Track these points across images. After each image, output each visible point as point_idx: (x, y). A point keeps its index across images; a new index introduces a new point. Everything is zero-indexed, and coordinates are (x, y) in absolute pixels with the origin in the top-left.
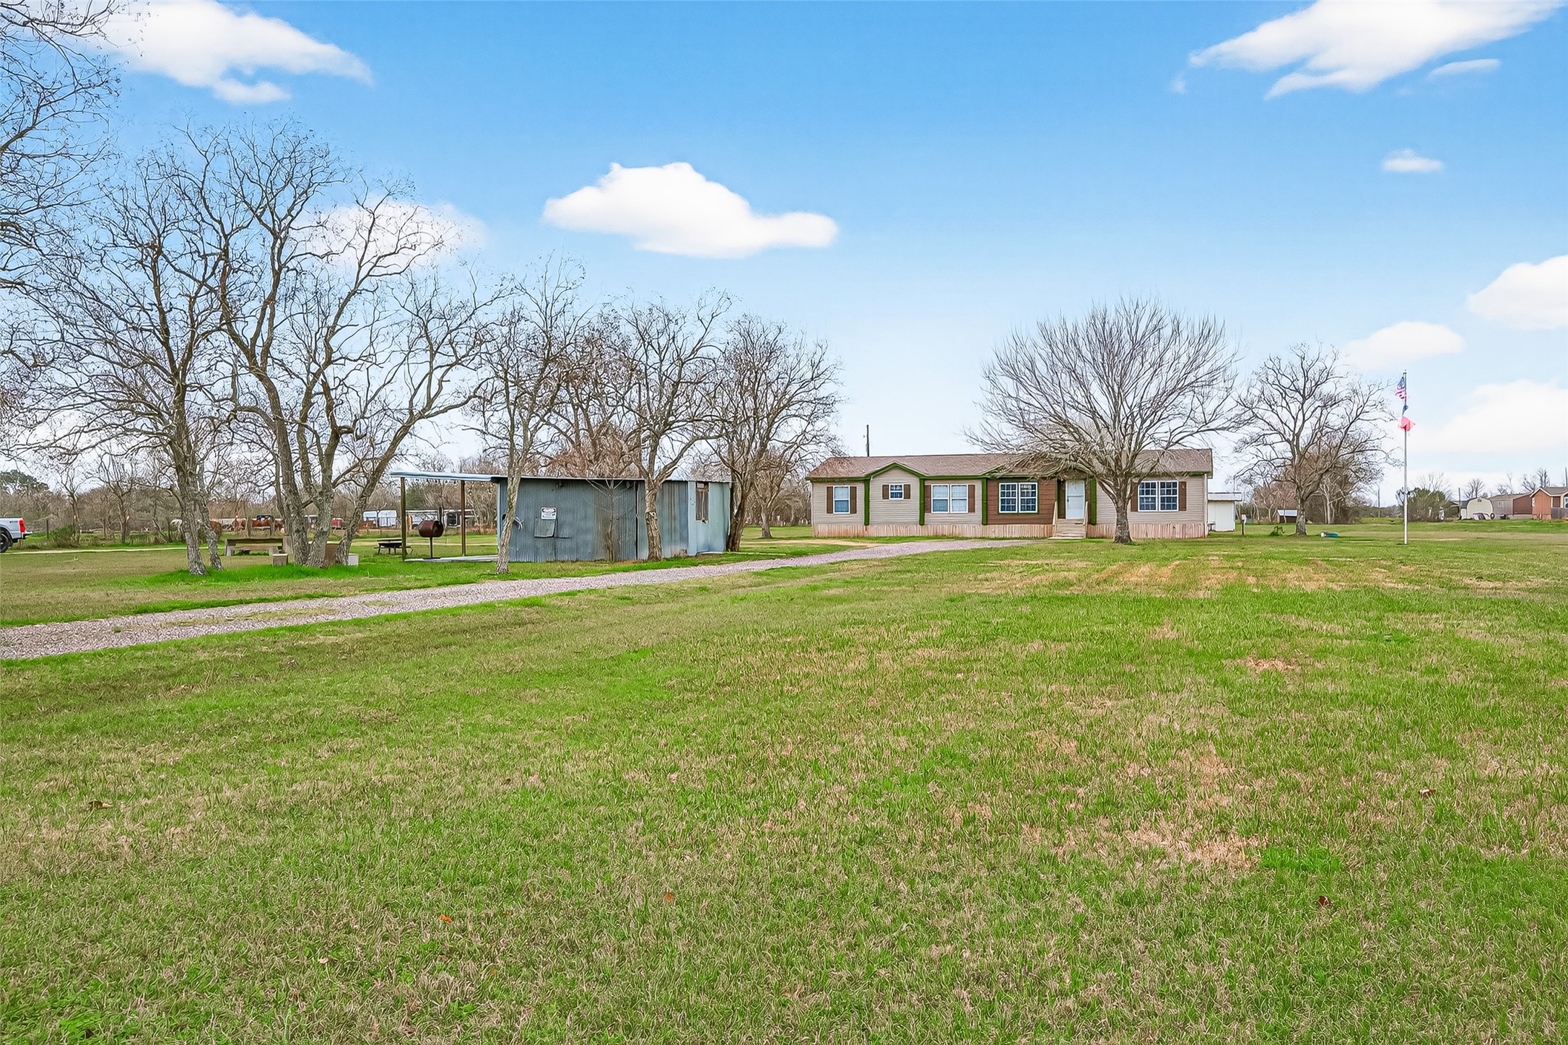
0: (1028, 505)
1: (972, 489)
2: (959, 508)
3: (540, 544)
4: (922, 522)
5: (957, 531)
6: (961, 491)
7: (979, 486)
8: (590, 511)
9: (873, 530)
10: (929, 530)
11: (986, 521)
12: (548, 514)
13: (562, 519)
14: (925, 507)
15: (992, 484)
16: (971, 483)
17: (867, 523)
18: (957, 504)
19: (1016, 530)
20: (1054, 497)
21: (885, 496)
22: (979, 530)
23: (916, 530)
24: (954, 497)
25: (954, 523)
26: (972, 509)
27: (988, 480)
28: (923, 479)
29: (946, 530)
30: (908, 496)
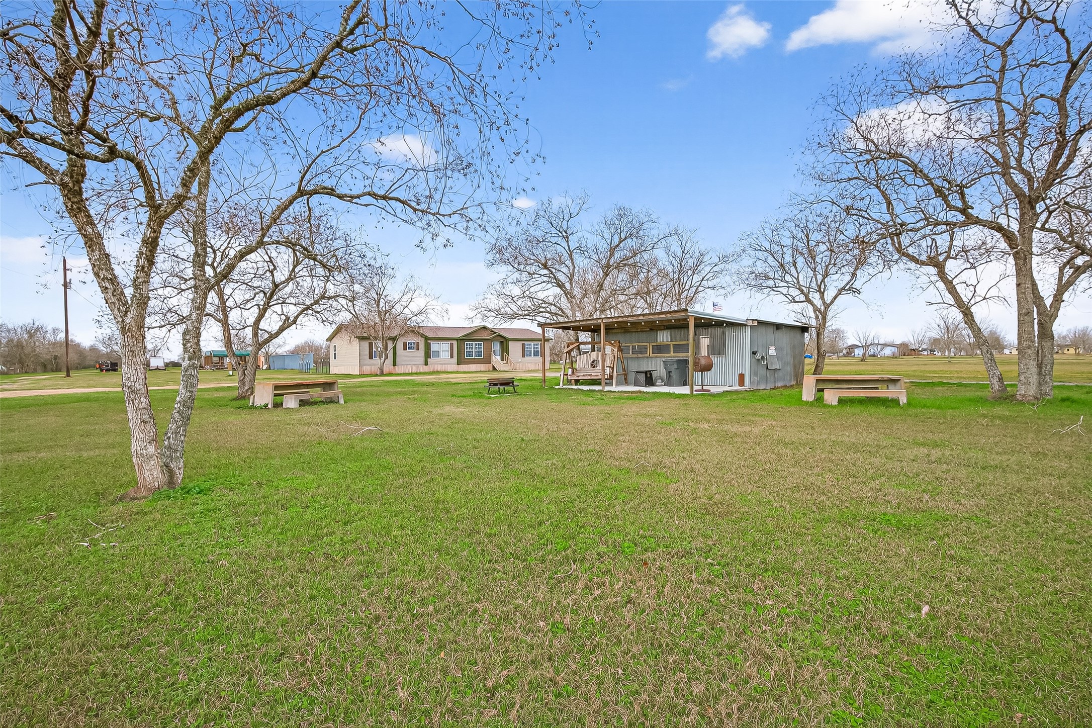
0: (478, 354)
1: (452, 345)
2: (445, 355)
4: (426, 364)
5: (444, 368)
6: (445, 346)
7: (455, 343)
9: (398, 370)
10: (429, 369)
11: (459, 363)
14: (428, 355)
15: (462, 343)
16: (452, 342)
17: (395, 364)
18: (444, 353)
19: (473, 367)
20: (491, 350)
21: (405, 349)
22: (453, 367)
23: (424, 369)
24: (443, 350)
25: (443, 365)
26: (452, 357)
27: (460, 340)
28: (427, 339)
29: (439, 368)
30: (418, 349)
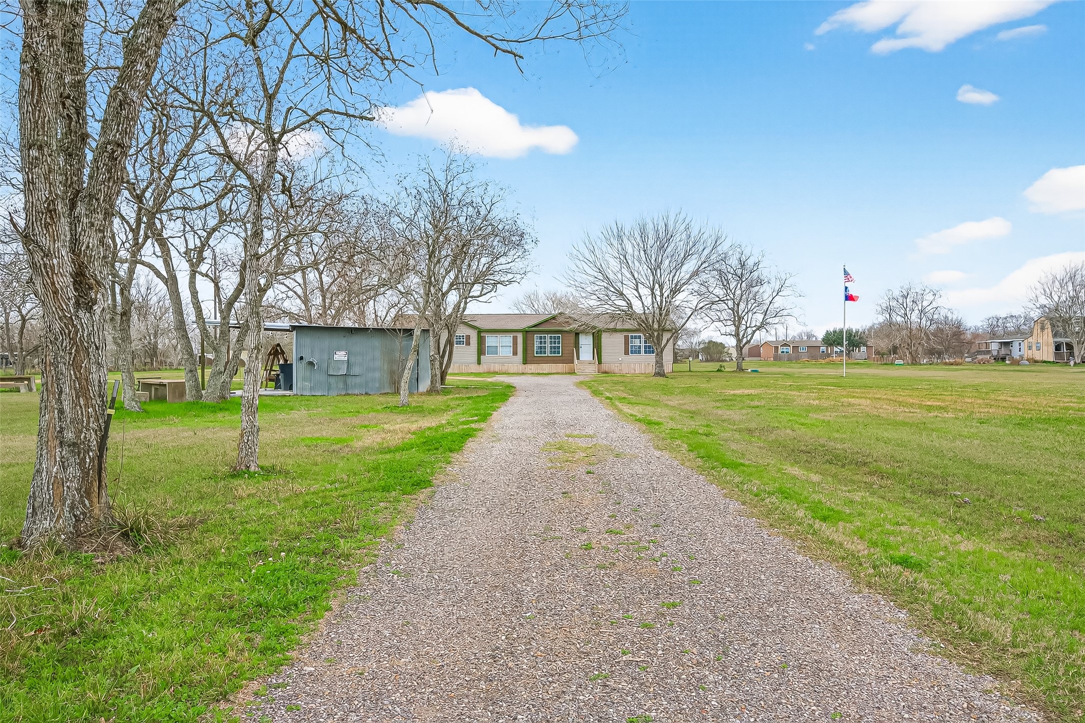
0: (554, 350)
1: (515, 340)
2: (506, 352)
3: (332, 380)
4: (479, 363)
5: (505, 368)
6: (508, 340)
7: (520, 337)
8: (378, 354)
10: (482, 368)
11: (525, 362)
12: (341, 356)
13: (352, 360)
14: (481, 351)
15: (529, 335)
16: (515, 334)
18: (504, 349)
19: (546, 368)
20: (573, 345)
22: (521, 368)
23: (475, 368)
24: (502, 345)
25: (503, 364)
26: (515, 353)
27: (528, 333)
28: (480, 331)
29: (497, 368)
30: (468, 344)
